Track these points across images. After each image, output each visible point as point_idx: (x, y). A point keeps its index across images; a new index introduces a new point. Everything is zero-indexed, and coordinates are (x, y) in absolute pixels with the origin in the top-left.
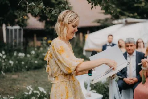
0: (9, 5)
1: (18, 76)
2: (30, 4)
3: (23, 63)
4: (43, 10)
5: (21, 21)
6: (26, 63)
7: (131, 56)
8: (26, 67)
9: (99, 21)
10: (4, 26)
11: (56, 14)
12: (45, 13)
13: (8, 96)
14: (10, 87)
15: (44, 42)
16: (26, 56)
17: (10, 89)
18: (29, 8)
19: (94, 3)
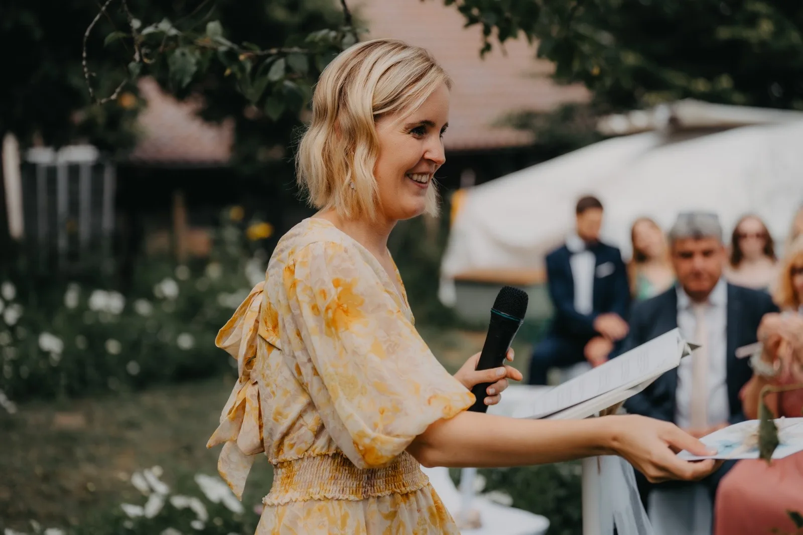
0: (38, 34)
1: (90, 419)
2: (149, 30)
3: (113, 347)
4: (222, 59)
5: (101, 120)
6: (132, 349)
7: (700, 309)
8: (133, 368)
9: (524, 120)
10: (11, 147)
11: (292, 80)
12: (233, 75)
13: (35, 525)
14: (46, 478)
15: (230, 234)
16: (128, 311)
17: (44, 487)
18: (144, 51)
19: (497, 24)
